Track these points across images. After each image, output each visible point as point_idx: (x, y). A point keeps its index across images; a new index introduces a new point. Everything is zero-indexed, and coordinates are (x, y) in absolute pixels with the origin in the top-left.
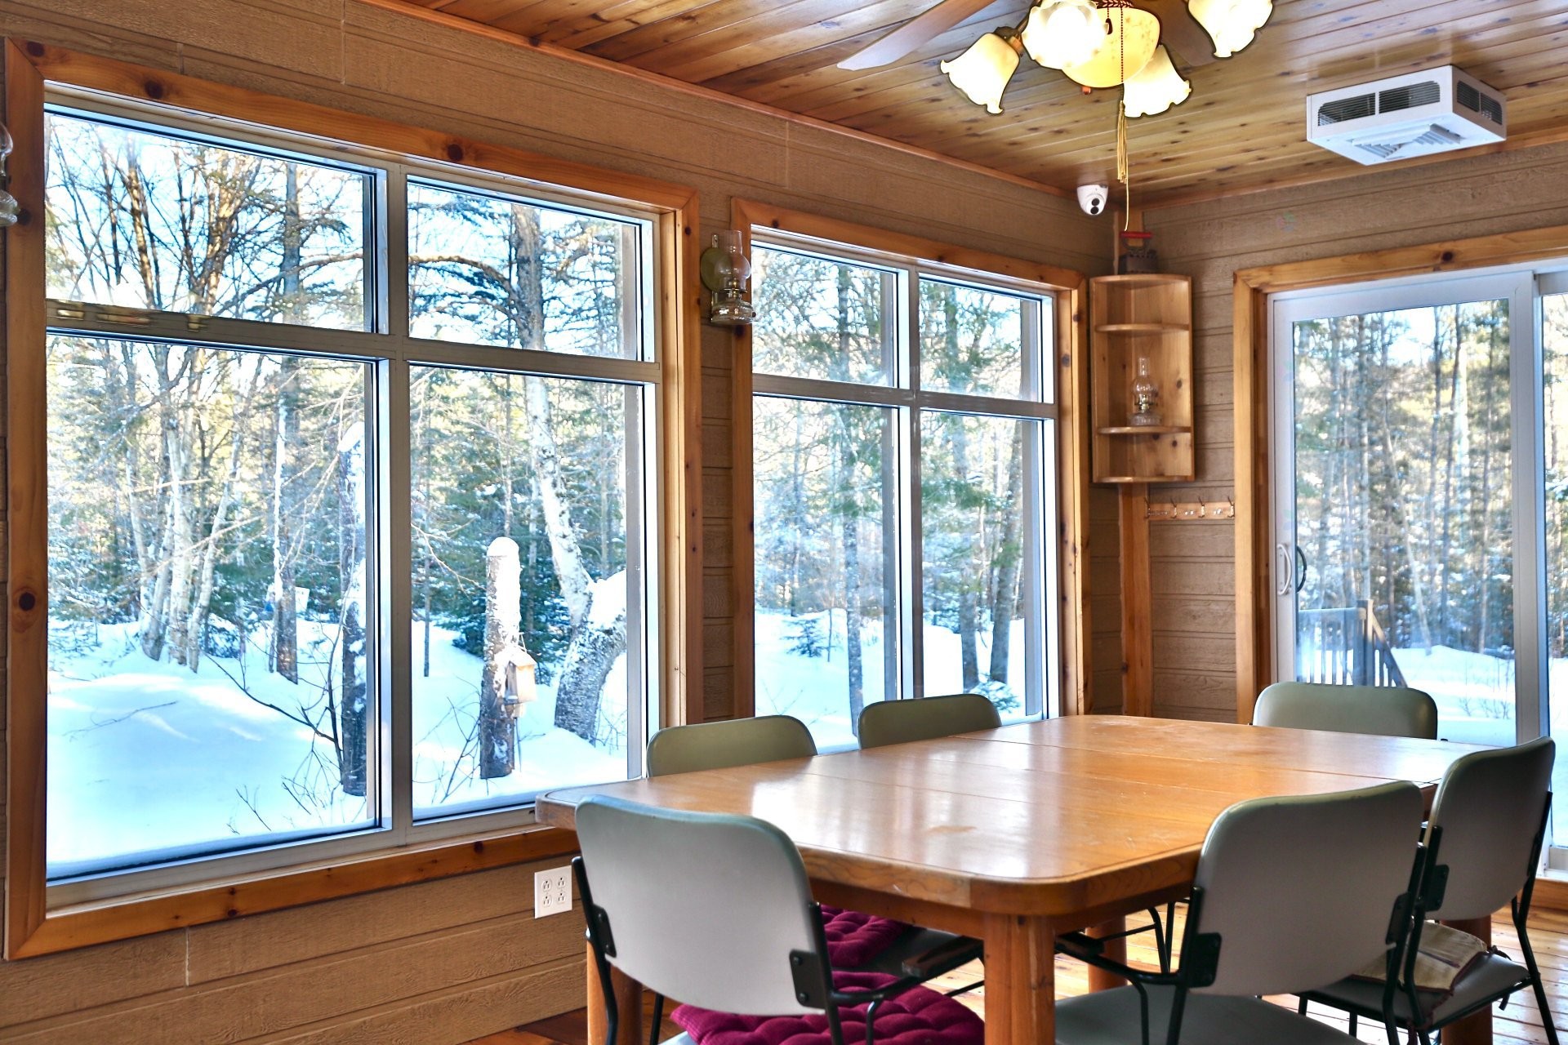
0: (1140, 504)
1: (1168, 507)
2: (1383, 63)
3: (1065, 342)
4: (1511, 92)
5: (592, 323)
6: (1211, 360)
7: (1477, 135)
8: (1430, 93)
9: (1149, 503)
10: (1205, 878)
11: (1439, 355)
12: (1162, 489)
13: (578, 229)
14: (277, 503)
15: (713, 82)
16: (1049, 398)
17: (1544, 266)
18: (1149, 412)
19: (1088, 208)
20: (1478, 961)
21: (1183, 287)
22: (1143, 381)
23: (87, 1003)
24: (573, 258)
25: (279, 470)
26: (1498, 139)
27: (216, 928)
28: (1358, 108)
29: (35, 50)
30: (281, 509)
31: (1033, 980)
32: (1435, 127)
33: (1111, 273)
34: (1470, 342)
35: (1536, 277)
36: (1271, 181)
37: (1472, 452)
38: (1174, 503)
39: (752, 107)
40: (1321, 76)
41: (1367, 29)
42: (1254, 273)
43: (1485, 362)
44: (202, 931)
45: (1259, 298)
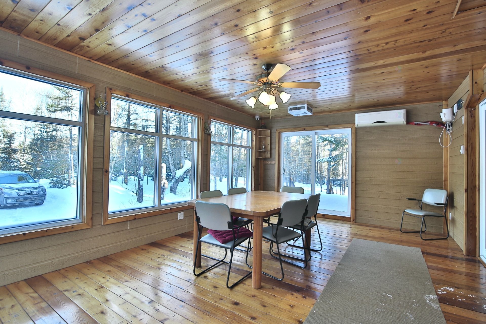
0: (262, 161)
1: (266, 162)
2: (298, 103)
3: (253, 138)
4: (314, 108)
5: (176, 131)
6: (273, 141)
7: (309, 114)
8: (304, 108)
9: (264, 161)
10: (282, 211)
11: (297, 141)
12: (265, 159)
13: (174, 116)
14: (125, 157)
15: (207, 99)
16: (251, 146)
17: (316, 131)
18: (264, 148)
19: (257, 119)
20: (310, 222)
21: (269, 131)
22: (264, 144)
23: (114, 232)
24: (173, 120)
25: (125, 152)
26: (311, 114)
27: (133, 221)
28: (295, 109)
29: (111, 89)
30: (126, 158)
31: (260, 225)
32: (304, 112)
33: (259, 129)
34: (301, 140)
35: (315, 133)
36: (281, 117)
37: (301, 155)
38: (267, 161)
39: (212, 102)
40: (290, 104)
41: (297, 99)
42: (279, 130)
43: (303, 143)
44: (131, 221)
45: (280, 133)
